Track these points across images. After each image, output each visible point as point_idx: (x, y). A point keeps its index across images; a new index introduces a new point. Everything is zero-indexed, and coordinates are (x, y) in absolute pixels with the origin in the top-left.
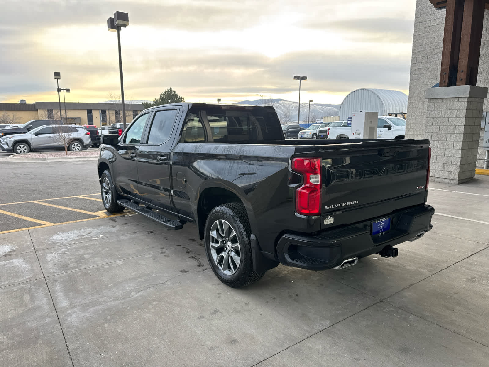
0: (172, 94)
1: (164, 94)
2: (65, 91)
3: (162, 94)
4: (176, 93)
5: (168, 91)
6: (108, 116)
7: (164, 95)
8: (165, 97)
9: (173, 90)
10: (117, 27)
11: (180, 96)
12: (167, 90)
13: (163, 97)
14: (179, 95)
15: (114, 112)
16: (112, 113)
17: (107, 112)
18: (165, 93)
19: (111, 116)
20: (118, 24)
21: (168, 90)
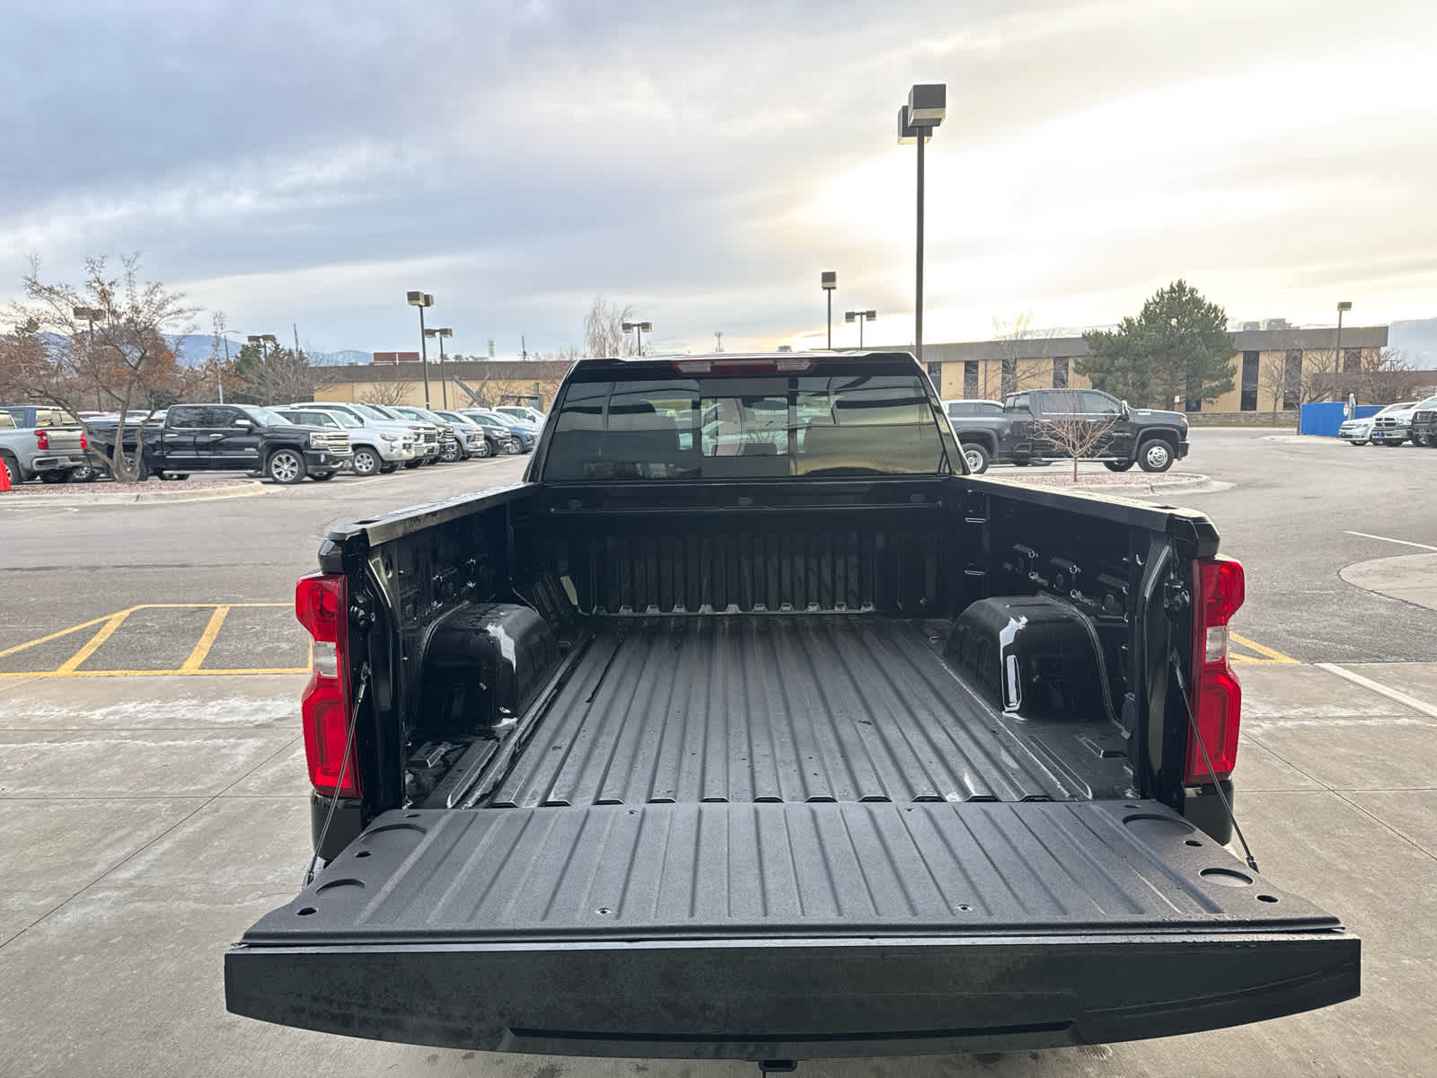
0: (1184, 299)
1: (1158, 300)
2: (864, 317)
3: (1151, 301)
4: (1199, 295)
5: (1172, 290)
6: (981, 377)
7: (1157, 304)
8: (1158, 311)
9: (1188, 286)
10: (917, 129)
11: (1210, 305)
12: (1167, 288)
13: (1151, 311)
14: (1207, 302)
15: (1000, 364)
16: (994, 368)
17: (981, 366)
18: (1162, 297)
19: (990, 376)
20: (914, 120)
21: (1172, 286)
